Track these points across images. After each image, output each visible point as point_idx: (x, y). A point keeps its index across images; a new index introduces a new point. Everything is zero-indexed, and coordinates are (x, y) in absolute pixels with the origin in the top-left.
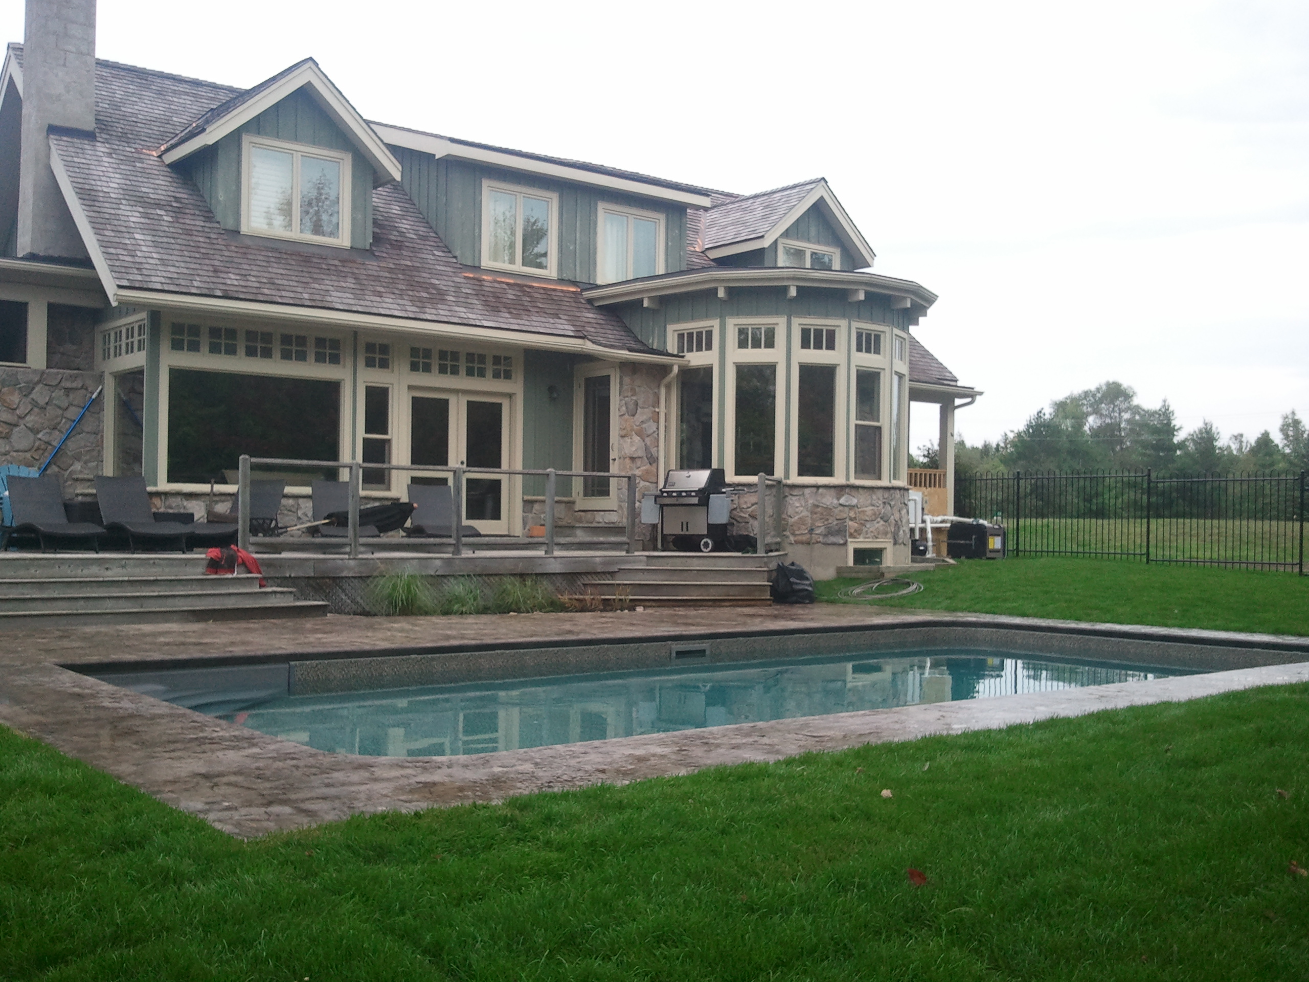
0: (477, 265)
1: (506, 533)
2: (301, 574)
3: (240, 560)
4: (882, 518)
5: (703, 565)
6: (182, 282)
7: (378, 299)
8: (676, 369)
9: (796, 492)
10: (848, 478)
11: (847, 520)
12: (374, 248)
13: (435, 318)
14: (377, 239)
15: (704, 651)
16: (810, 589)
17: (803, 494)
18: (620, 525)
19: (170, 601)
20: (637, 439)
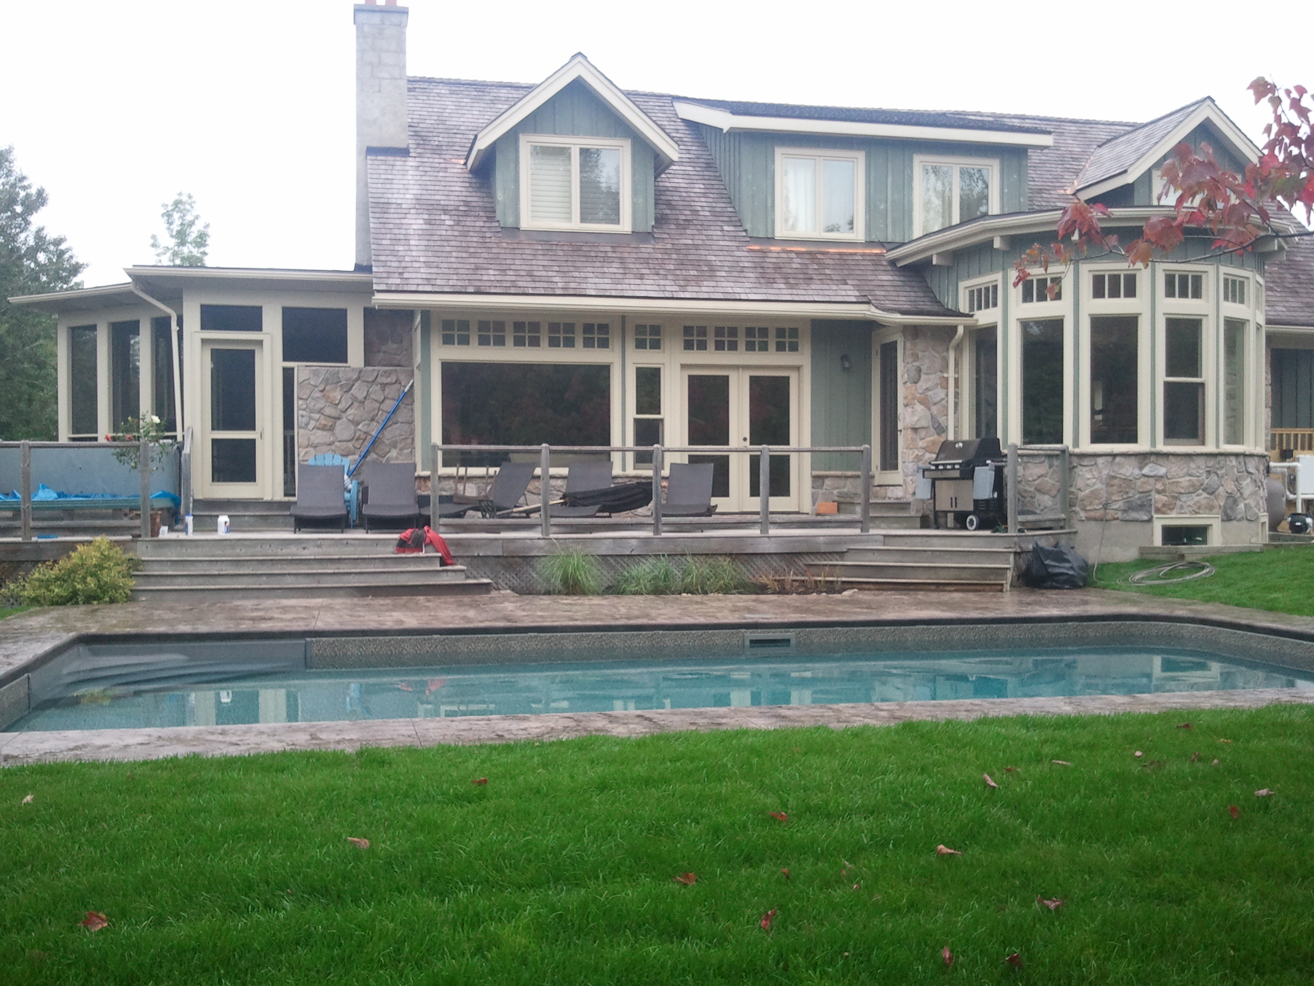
0: (770, 236)
1: (796, 510)
2: (489, 553)
3: (428, 540)
4: (1204, 490)
5: (944, 545)
6: (439, 282)
7: (638, 281)
8: (961, 330)
9: (1086, 462)
10: (1153, 443)
11: (1153, 493)
12: (655, 230)
13: (695, 296)
14: (660, 220)
15: (788, 641)
16: (1071, 572)
17: (1096, 464)
18: (905, 500)
19: (346, 578)
20: (919, 407)
